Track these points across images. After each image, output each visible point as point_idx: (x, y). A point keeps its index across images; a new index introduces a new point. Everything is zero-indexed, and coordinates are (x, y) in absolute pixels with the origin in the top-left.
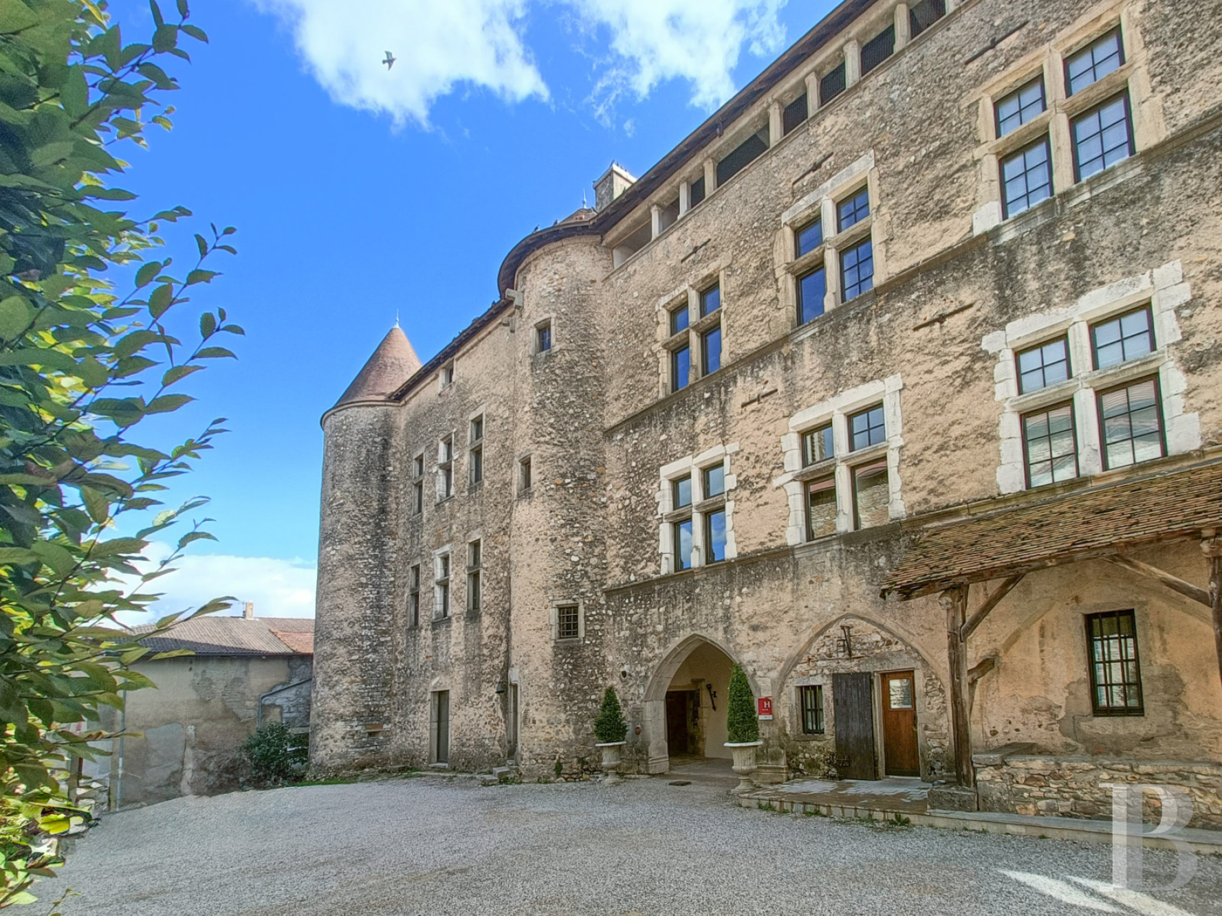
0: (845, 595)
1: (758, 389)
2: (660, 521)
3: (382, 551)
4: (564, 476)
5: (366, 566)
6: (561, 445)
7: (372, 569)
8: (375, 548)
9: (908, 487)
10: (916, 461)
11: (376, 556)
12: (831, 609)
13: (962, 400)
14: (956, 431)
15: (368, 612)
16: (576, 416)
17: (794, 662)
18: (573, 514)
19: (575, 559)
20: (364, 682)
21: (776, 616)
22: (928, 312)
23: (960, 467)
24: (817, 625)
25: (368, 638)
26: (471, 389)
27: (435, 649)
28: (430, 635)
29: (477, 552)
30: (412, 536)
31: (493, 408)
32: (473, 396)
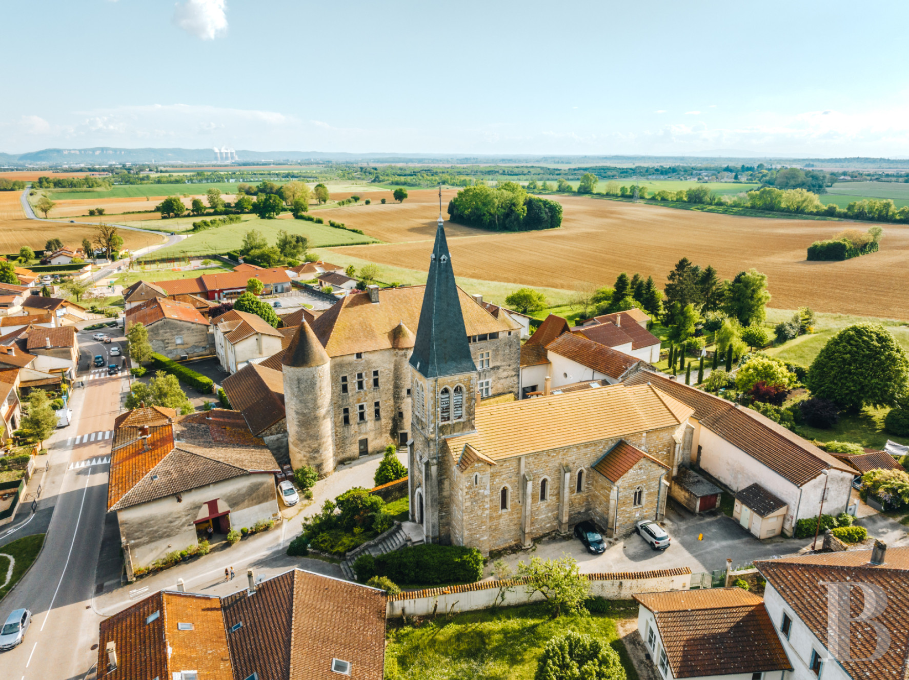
5: (333, 412)
26: (372, 363)
27: (360, 429)
28: (356, 426)
29: (377, 404)
30: (343, 399)
31: (383, 370)
32: (374, 365)
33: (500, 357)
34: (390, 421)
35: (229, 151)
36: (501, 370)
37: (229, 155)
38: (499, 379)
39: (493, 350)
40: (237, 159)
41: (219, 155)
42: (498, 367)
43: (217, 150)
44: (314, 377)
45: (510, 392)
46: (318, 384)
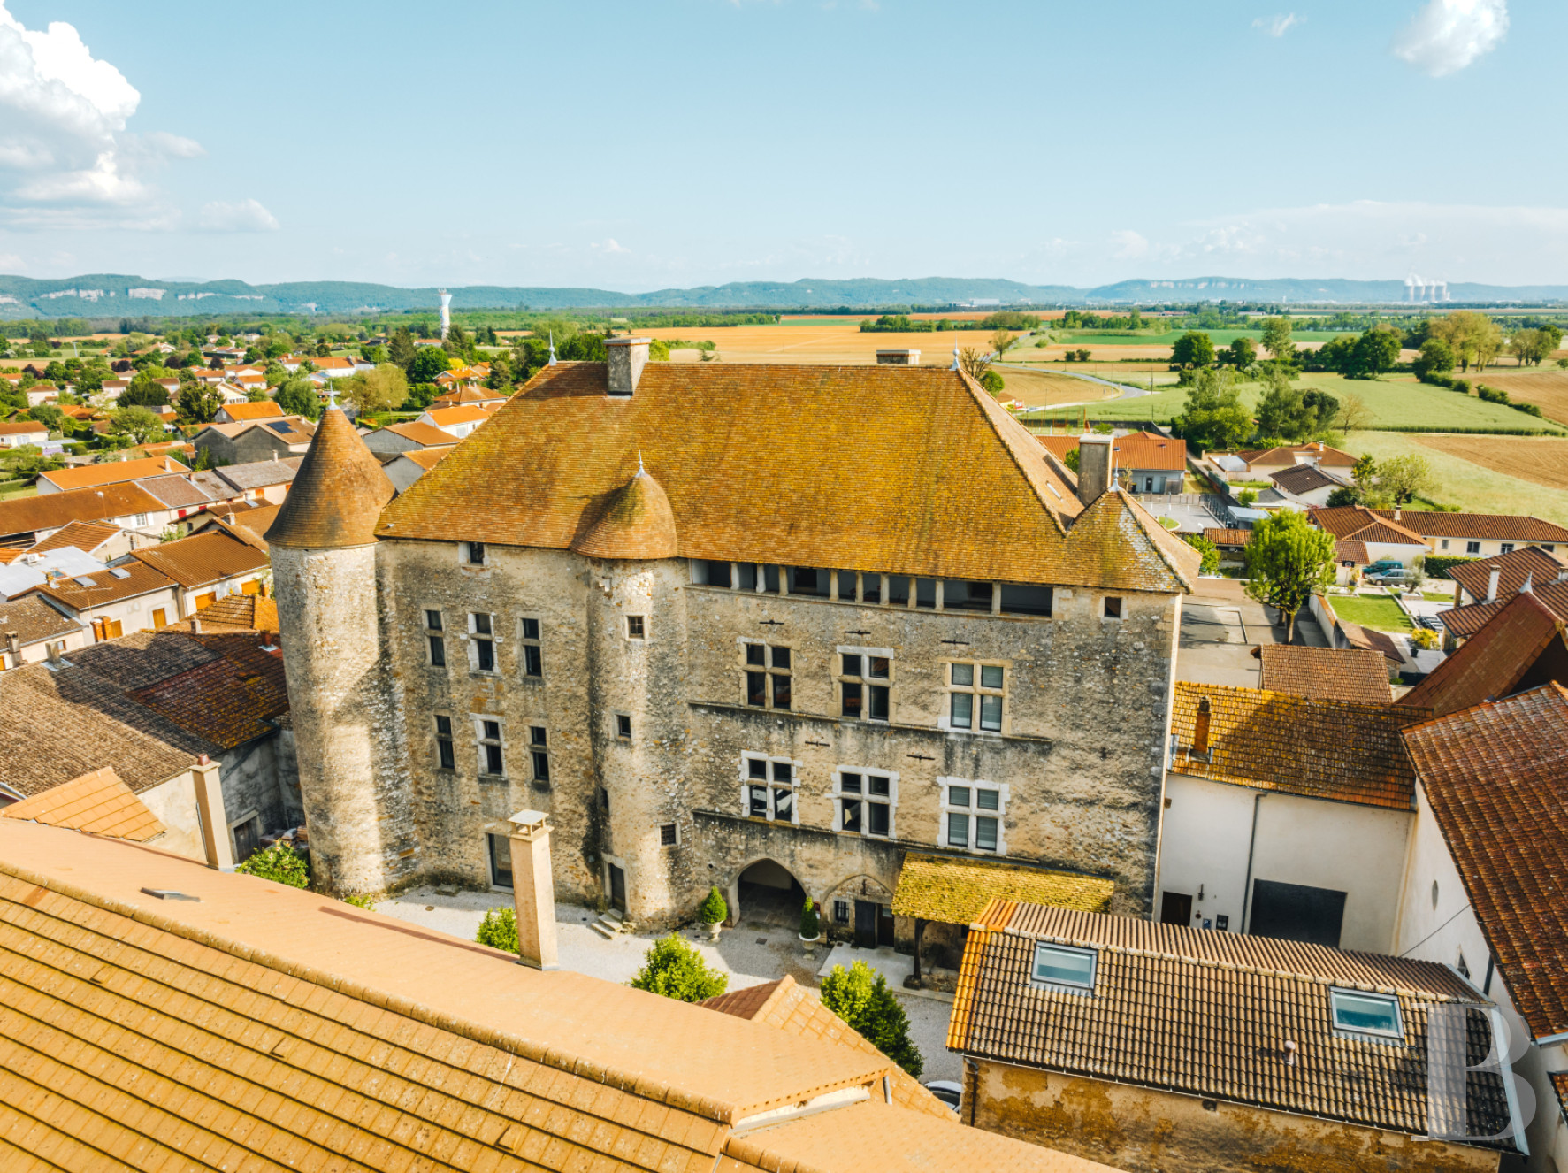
0: (864, 865)
1: (816, 738)
2: (742, 783)
3: (390, 694)
4: (661, 738)
5: (377, 712)
6: (659, 715)
7: (383, 714)
8: (383, 693)
9: (898, 827)
10: (903, 817)
11: (386, 701)
12: (856, 869)
13: (926, 800)
14: (922, 812)
15: (386, 754)
16: (669, 695)
17: (835, 889)
18: (670, 765)
19: (672, 794)
20: (391, 817)
21: (826, 865)
22: (915, 751)
23: (923, 828)
24: (848, 874)
25: (389, 777)
26: (517, 588)
27: (486, 798)
28: (475, 786)
29: (539, 735)
30: (431, 685)
31: (553, 622)
32: (521, 596)
33: (1051, 705)
34: (582, 809)
35: (1433, 283)
36: (1055, 762)
37: (1433, 292)
38: (1050, 797)
39: (1020, 664)
40: (1448, 298)
41: (1412, 292)
42: (1044, 747)
43: (1409, 283)
44: (298, 583)
45: (1106, 874)
46: (311, 609)
